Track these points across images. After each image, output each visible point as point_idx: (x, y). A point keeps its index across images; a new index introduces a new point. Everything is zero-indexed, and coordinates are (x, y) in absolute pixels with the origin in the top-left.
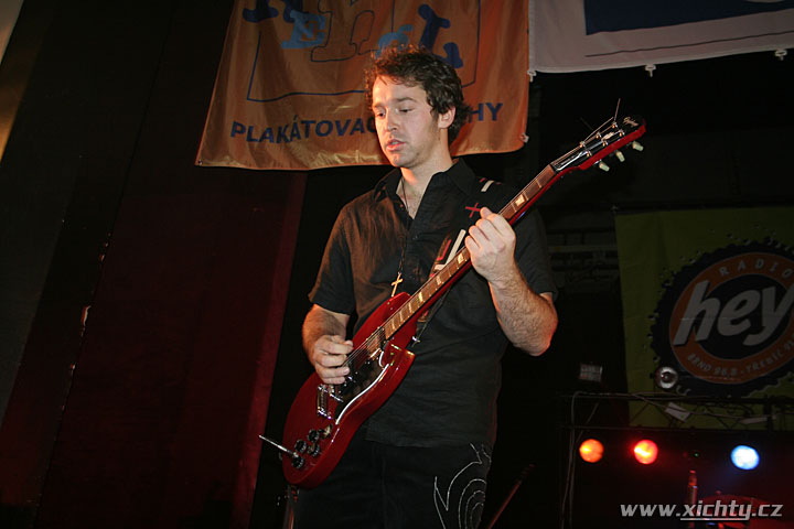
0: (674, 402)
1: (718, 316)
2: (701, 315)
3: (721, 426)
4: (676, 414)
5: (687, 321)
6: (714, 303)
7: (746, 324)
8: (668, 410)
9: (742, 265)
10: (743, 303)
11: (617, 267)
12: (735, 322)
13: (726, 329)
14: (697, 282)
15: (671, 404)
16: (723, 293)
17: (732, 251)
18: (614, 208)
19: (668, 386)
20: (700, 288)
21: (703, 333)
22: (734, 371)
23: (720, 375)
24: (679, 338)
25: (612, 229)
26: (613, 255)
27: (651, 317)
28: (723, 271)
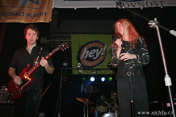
0: (80, 69)
1: (89, 54)
2: (86, 54)
3: (88, 74)
4: (81, 72)
5: (83, 55)
6: (88, 51)
7: (93, 55)
8: (79, 71)
9: (93, 45)
10: (93, 51)
11: (71, 44)
12: (91, 55)
13: (90, 56)
14: (85, 47)
15: (80, 70)
16: (90, 50)
17: (92, 42)
18: (71, 33)
19: (79, 67)
20: (86, 48)
21: (86, 57)
22: (91, 64)
23: (89, 64)
24: (82, 58)
25: (70, 37)
26: (70, 42)
27: (77, 54)
28: (90, 46)
